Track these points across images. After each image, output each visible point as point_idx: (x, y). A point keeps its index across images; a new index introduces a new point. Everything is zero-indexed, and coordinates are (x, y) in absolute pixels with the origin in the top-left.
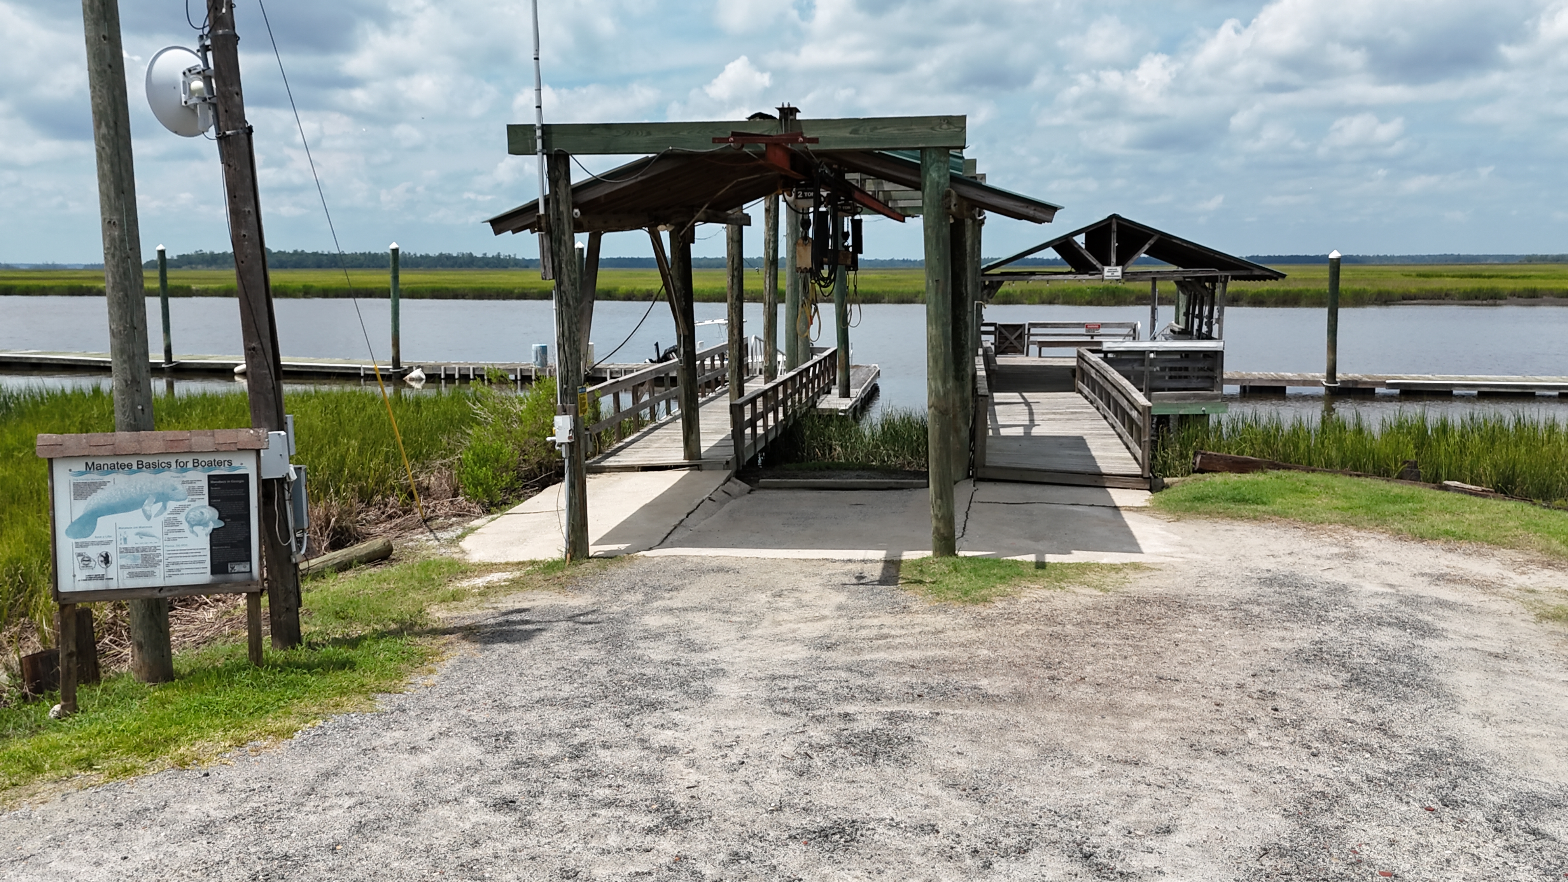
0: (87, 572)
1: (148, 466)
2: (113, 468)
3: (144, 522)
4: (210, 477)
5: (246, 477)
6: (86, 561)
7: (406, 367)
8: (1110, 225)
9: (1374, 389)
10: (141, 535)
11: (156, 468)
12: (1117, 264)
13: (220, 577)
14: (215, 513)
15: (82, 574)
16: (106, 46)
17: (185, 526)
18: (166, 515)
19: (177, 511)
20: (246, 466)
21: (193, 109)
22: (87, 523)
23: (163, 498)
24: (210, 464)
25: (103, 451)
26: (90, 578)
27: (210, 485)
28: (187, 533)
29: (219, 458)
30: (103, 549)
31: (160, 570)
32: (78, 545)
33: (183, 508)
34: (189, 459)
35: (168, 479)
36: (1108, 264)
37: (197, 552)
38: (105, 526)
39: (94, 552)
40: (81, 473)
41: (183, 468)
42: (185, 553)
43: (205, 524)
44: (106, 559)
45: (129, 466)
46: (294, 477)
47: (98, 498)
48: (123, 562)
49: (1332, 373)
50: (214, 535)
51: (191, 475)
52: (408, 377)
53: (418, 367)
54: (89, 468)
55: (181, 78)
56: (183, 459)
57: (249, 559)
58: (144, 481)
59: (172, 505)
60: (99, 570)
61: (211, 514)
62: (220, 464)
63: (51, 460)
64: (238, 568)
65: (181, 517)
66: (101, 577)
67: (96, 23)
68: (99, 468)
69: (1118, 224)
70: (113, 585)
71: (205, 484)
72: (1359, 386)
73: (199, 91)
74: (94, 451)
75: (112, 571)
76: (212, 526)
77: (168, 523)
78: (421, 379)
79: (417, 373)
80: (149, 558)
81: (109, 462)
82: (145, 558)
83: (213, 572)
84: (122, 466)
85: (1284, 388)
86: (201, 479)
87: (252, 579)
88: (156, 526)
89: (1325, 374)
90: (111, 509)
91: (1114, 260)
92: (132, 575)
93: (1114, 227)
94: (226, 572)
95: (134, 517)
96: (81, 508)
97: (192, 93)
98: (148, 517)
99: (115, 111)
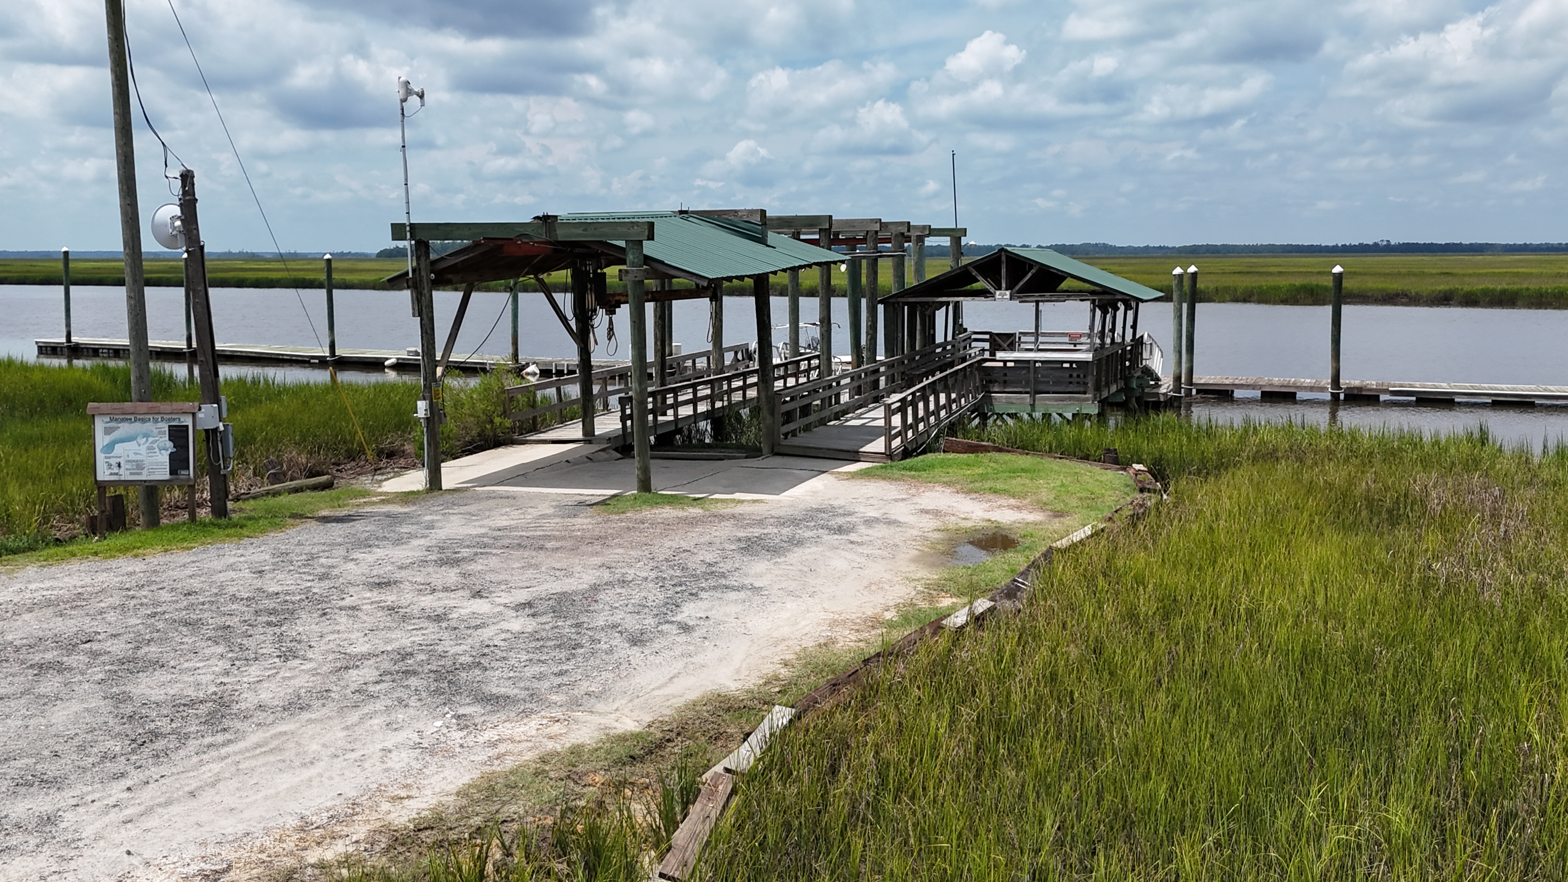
0: (110, 471)
1: (140, 419)
2: (123, 420)
3: (137, 447)
4: (169, 426)
5: (187, 426)
6: (110, 466)
7: (524, 363)
8: (1000, 256)
9: (1378, 396)
10: (136, 454)
11: (143, 421)
12: (1007, 289)
13: (174, 477)
14: (172, 444)
15: (108, 472)
16: (129, 209)
17: (157, 450)
18: (148, 444)
19: (153, 442)
20: (188, 421)
21: (176, 236)
22: (110, 447)
23: (146, 436)
24: (169, 419)
25: (117, 412)
26: (111, 474)
27: (169, 430)
28: (158, 454)
29: (174, 416)
30: (118, 460)
31: (145, 472)
32: (106, 457)
33: (156, 441)
34: (159, 417)
35: (149, 426)
36: (1000, 289)
37: (162, 463)
38: (119, 448)
39: (113, 461)
40: (108, 422)
41: (156, 421)
42: (157, 463)
43: (167, 450)
44: (119, 465)
45: (131, 419)
46: (222, 428)
47: (115, 435)
48: (127, 467)
49: (1336, 380)
50: (171, 455)
51: (160, 425)
52: (524, 372)
53: (534, 363)
54: (111, 420)
55: (169, 221)
56: (156, 416)
57: (188, 468)
58: (137, 427)
59: (150, 439)
60: (116, 470)
61: (170, 444)
62: (174, 419)
63: (93, 416)
64: (183, 472)
65: (155, 446)
66: (116, 474)
67: (125, 198)
68: (117, 420)
69: (1007, 256)
70: (122, 478)
71: (167, 429)
72: (1364, 393)
73: (179, 226)
74: (114, 411)
75: (122, 471)
76: (170, 451)
77: (149, 448)
78: (534, 374)
79: (532, 368)
80: (139, 465)
81: (121, 417)
82: (137, 465)
83: (171, 474)
84: (127, 419)
85: (1295, 394)
86: (165, 427)
87: (190, 478)
88: (143, 449)
89: (1330, 381)
90: (122, 441)
91: (1004, 285)
92: (131, 474)
93: (1004, 258)
94: (177, 474)
95: (132, 445)
96: (108, 439)
97: (174, 228)
98: (139, 445)
99: (133, 241)
